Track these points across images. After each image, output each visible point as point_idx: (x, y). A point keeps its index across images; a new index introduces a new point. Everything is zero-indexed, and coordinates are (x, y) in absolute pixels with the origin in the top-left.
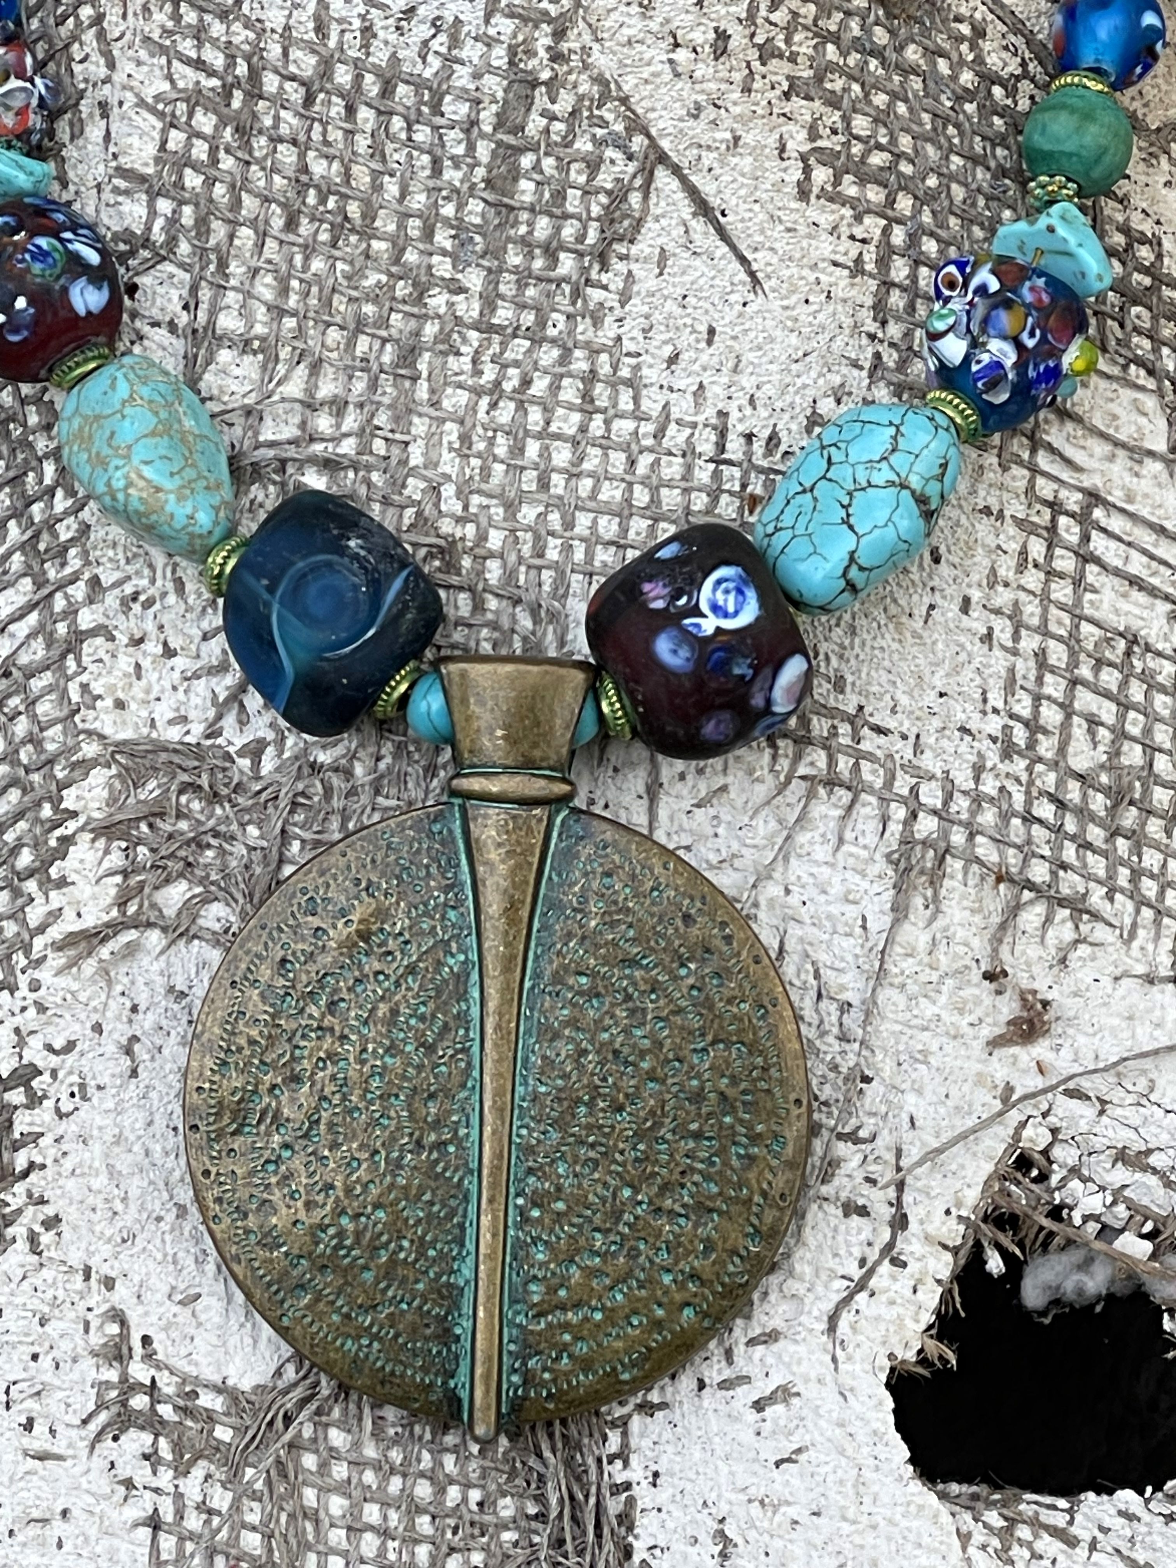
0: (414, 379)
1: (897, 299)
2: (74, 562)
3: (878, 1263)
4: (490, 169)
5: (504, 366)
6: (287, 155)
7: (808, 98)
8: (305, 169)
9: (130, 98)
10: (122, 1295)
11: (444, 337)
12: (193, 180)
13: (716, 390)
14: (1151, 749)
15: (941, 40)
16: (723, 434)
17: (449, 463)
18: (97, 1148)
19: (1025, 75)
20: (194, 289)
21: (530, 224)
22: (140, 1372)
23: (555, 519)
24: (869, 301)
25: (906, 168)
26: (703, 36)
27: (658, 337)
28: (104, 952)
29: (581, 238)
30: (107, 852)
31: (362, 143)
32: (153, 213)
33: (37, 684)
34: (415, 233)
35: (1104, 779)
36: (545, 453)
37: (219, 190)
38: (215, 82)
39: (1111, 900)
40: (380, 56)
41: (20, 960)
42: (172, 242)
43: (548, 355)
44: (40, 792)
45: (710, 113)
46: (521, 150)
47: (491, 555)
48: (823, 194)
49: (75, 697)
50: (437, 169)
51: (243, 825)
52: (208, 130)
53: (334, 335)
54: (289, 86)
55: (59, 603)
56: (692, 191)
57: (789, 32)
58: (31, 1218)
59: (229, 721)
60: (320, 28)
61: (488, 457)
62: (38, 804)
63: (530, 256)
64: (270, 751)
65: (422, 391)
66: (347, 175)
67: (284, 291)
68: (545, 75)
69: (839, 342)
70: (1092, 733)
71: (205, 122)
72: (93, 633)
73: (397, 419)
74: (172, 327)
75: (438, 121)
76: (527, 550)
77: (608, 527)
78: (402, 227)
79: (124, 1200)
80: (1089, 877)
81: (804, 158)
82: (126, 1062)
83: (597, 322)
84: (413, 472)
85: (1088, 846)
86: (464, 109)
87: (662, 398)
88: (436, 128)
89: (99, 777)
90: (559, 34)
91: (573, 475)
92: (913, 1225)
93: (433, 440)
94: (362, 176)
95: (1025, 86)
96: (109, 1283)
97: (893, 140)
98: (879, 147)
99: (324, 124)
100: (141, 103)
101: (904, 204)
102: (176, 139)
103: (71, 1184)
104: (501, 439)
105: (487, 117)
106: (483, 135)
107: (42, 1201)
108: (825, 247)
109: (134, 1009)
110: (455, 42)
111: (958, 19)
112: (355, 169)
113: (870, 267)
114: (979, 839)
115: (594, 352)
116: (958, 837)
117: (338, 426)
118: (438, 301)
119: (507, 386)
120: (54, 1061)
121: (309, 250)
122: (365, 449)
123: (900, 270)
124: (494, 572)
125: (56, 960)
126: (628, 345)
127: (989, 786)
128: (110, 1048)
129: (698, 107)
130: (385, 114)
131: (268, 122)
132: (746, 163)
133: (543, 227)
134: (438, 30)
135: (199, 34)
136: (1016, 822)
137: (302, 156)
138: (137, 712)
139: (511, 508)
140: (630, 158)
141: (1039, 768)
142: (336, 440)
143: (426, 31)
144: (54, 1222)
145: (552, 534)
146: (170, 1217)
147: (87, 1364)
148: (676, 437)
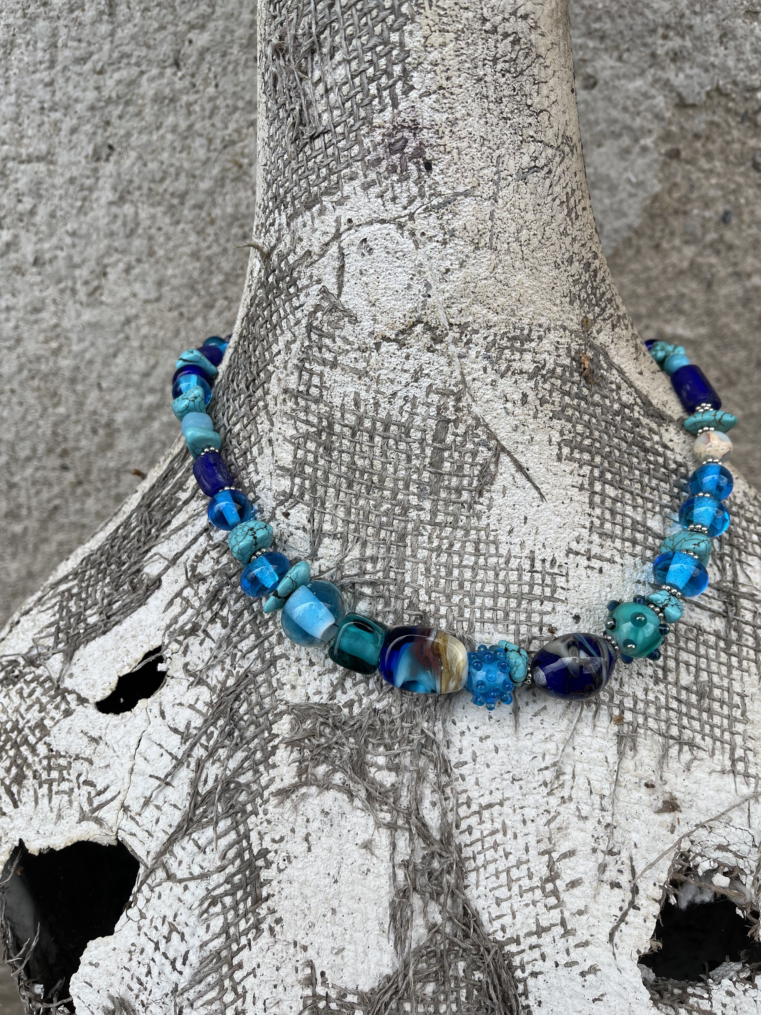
0: (405, 547)
1: (597, 499)
2: (271, 628)
3: (628, 910)
4: (431, 458)
5: (442, 539)
6: (346, 457)
7: (559, 419)
8: (354, 463)
9: (281, 438)
10: (311, 954)
11: (416, 529)
12: (308, 470)
13: (529, 544)
14: (710, 673)
15: (606, 392)
16: (533, 560)
17: (421, 581)
18: (296, 884)
19: (636, 404)
20: (312, 514)
21: (449, 480)
22: (320, 990)
23: (467, 600)
24: (587, 501)
25: (597, 445)
26: (517, 397)
27: (505, 522)
28: (294, 796)
29: (470, 484)
30: (292, 752)
31: (377, 451)
32: (293, 484)
33: (260, 679)
34: (401, 487)
35: (695, 688)
36: (461, 574)
37: (319, 473)
38: (314, 429)
39: (704, 739)
40: (383, 414)
41: (259, 801)
42: (302, 495)
43: (460, 533)
44: (263, 727)
45: (522, 428)
46: (444, 450)
47: (442, 617)
48: (567, 458)
49: (275, 685)
50: (409, 459)
51: (347, 739)
52: (313, 449)
53: (370, 530)
54: (345, 429)
55: (266, 644)
56: (516, 462)
57: (551, 392)
58: (270, 920)
59: (339, 693)
60: (357, 404)
61: (437, 577)
62: (263, 732)
63: (450, 493)
64: (356, 705)
65: (409, 552)
66: (372, 465)
67: (349, 513)
68: (454, 417)
69: (576, 519)
70: (688, 669)
71: (311, 446)
72: (281, 657)
73: (399, 563)
74: (304, 529)
75: (409, 440)
76: (456, 614)
77: (489, 602)
78: (396, 485)
79: (309, 909)
80: (694, 731)
81: (559, 444)
82: (306, 845)
83: (479, 518)
84: (407, 585)
85: (693, 718)
86: (419, 435)
87: (507, 547)
88: (408, 443)
89: (286, 718)
90: (458, 400)
91: (473, 582)
92: (641, 892)
93: (414, 572)
94: (378, 465)
95: (636, 408)
96: (305, 948)
97: (591, 433)
98: (587, 437)
99: (361, 444)
100: (285, 439)
101: (598, 459)
102: (300, 453)
103: (286, 902)
104: (443, 570)
105: (429, 438)
106: (428, 445)
107: (274, 912)
108: (569, 480)
109: (308, 821)
110: (414, 406)
111: (611, 383)
112: (375, 462)
113: (586, 486)
114: (650, 720)
115: (478, 530)
116: (641, 720)
117: (374, 567)
118: (413, 514)
119: (444, 547)
120: (276, 846)
121: (358, 496)
122: (387, 576)
123: (598, 487)
124: (443, 623)
125: (274, 801)
126: (492, 527)
127: (651, 697)
128: (299, 840)
129: (517, 427)
130: (386, 438)
131: (337, 445)
132: (536, 448)
133: (455, 481)
134: (407, 401)
135: (307, 410)
136: (663, 710)
137: (352, 458)
138: (300, 691)
139: (449, 597)
140: (489, 449)
141: (670, 686)
142: (374, 573)
143: (401, 402)
144: (278, 921)
145: (466, 606)
146: (329, 914)
147: (298, 988)
148: (514, 563)
